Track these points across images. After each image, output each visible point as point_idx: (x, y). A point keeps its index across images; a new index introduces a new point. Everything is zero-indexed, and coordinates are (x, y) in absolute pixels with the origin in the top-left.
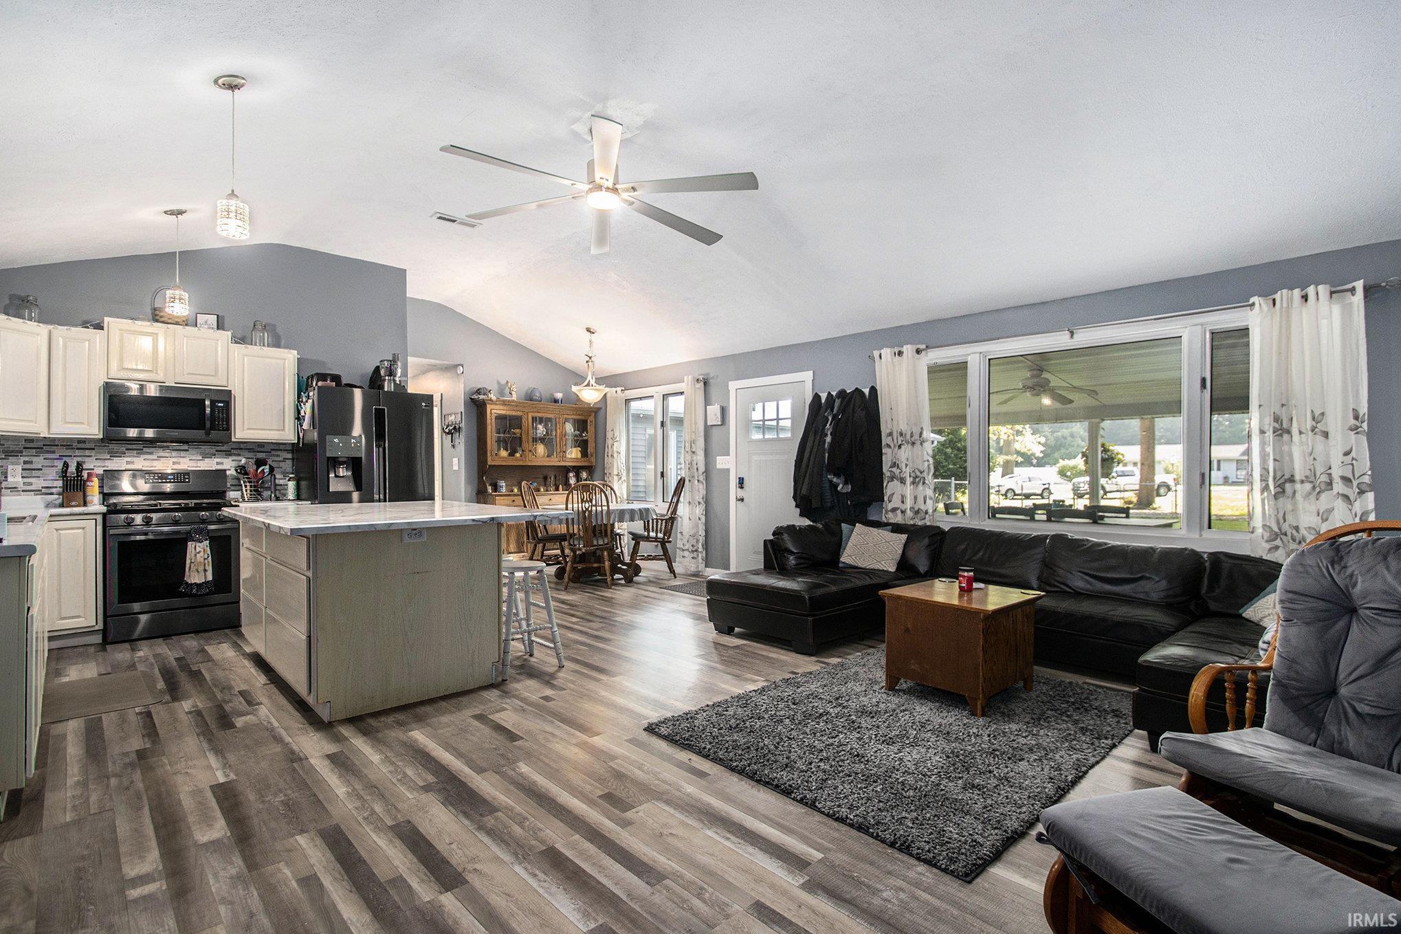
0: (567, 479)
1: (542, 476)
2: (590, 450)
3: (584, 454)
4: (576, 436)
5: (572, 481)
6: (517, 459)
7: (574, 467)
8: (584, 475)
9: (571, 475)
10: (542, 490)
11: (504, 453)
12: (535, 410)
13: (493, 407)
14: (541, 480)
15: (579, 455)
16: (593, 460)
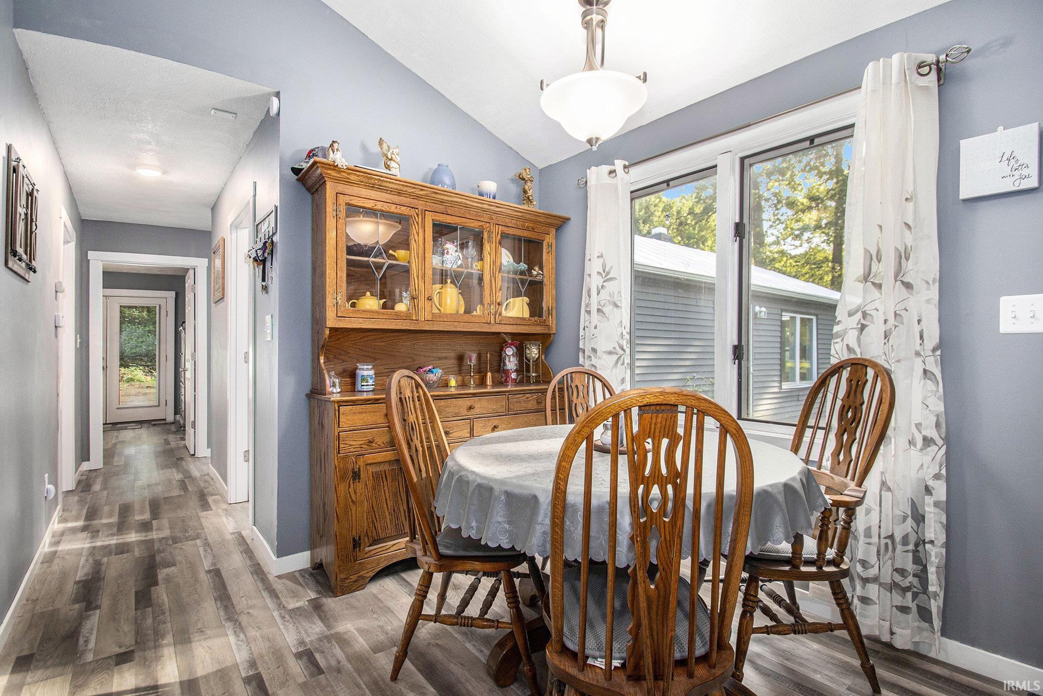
0: (500, 360)
1: (453, 354)
2: (547, 301)
3: (536, 309)
4: (522, 273)
5: (511, 364)
6: (398, 316)
7: (514, 335)
8: (533, 352)
9: (509, 351)
10: (453, 383)
11: (370, 303)
12: (440, 208)
13: (341, 188)
14: (452, 363)
15: (527, 314)
16: (552, 321)
